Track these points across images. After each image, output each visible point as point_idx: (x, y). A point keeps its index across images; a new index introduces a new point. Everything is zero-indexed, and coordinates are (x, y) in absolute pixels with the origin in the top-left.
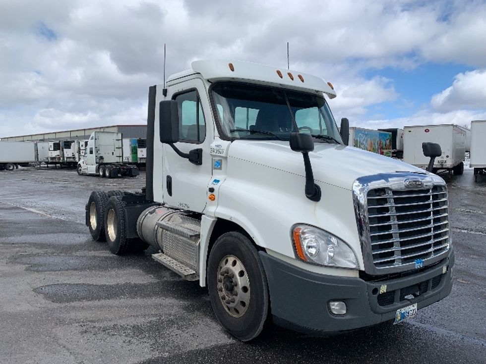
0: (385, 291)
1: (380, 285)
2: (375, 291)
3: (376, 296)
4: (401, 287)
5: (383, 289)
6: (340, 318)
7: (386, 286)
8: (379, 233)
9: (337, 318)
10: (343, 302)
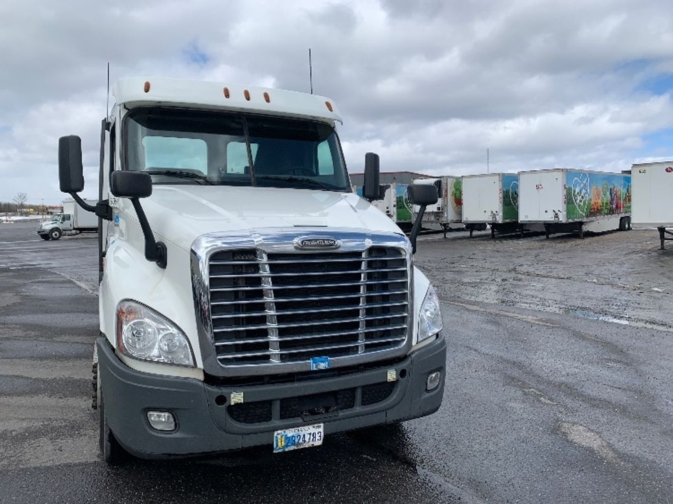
0: (242, 402)
1: (229, 391)
2: (222, 400)
3: (223, 407)
4: (282, 397)
5: (237, 397)
6: (163, 435)
7: (242, 393)
8: (235, 314)
9: (159, 435)
10: (170, 412)
